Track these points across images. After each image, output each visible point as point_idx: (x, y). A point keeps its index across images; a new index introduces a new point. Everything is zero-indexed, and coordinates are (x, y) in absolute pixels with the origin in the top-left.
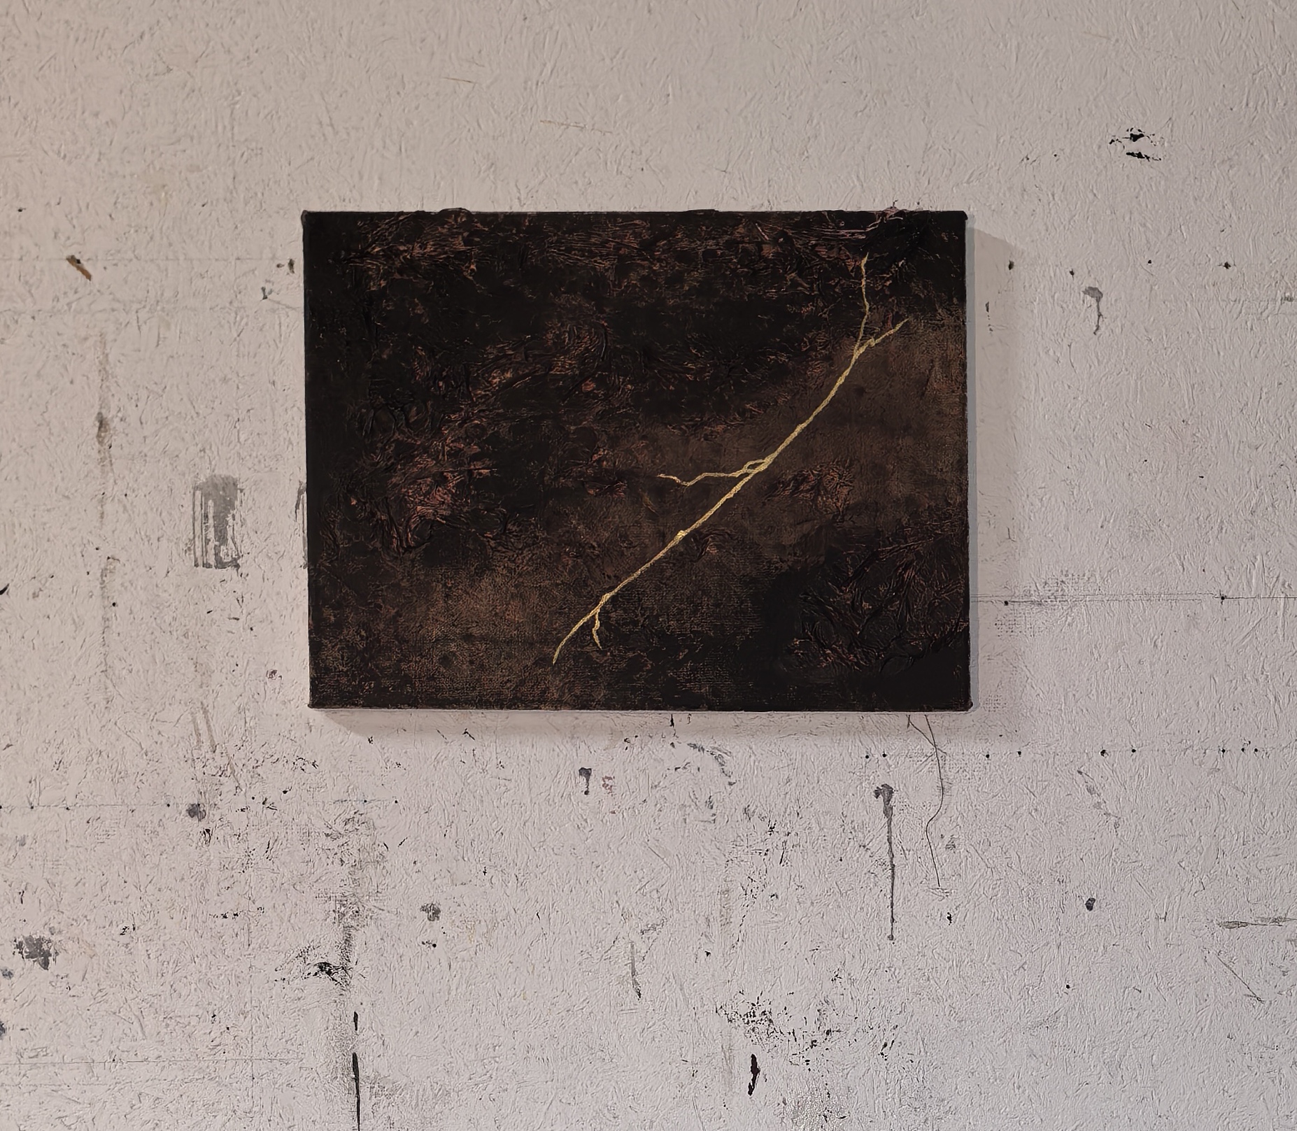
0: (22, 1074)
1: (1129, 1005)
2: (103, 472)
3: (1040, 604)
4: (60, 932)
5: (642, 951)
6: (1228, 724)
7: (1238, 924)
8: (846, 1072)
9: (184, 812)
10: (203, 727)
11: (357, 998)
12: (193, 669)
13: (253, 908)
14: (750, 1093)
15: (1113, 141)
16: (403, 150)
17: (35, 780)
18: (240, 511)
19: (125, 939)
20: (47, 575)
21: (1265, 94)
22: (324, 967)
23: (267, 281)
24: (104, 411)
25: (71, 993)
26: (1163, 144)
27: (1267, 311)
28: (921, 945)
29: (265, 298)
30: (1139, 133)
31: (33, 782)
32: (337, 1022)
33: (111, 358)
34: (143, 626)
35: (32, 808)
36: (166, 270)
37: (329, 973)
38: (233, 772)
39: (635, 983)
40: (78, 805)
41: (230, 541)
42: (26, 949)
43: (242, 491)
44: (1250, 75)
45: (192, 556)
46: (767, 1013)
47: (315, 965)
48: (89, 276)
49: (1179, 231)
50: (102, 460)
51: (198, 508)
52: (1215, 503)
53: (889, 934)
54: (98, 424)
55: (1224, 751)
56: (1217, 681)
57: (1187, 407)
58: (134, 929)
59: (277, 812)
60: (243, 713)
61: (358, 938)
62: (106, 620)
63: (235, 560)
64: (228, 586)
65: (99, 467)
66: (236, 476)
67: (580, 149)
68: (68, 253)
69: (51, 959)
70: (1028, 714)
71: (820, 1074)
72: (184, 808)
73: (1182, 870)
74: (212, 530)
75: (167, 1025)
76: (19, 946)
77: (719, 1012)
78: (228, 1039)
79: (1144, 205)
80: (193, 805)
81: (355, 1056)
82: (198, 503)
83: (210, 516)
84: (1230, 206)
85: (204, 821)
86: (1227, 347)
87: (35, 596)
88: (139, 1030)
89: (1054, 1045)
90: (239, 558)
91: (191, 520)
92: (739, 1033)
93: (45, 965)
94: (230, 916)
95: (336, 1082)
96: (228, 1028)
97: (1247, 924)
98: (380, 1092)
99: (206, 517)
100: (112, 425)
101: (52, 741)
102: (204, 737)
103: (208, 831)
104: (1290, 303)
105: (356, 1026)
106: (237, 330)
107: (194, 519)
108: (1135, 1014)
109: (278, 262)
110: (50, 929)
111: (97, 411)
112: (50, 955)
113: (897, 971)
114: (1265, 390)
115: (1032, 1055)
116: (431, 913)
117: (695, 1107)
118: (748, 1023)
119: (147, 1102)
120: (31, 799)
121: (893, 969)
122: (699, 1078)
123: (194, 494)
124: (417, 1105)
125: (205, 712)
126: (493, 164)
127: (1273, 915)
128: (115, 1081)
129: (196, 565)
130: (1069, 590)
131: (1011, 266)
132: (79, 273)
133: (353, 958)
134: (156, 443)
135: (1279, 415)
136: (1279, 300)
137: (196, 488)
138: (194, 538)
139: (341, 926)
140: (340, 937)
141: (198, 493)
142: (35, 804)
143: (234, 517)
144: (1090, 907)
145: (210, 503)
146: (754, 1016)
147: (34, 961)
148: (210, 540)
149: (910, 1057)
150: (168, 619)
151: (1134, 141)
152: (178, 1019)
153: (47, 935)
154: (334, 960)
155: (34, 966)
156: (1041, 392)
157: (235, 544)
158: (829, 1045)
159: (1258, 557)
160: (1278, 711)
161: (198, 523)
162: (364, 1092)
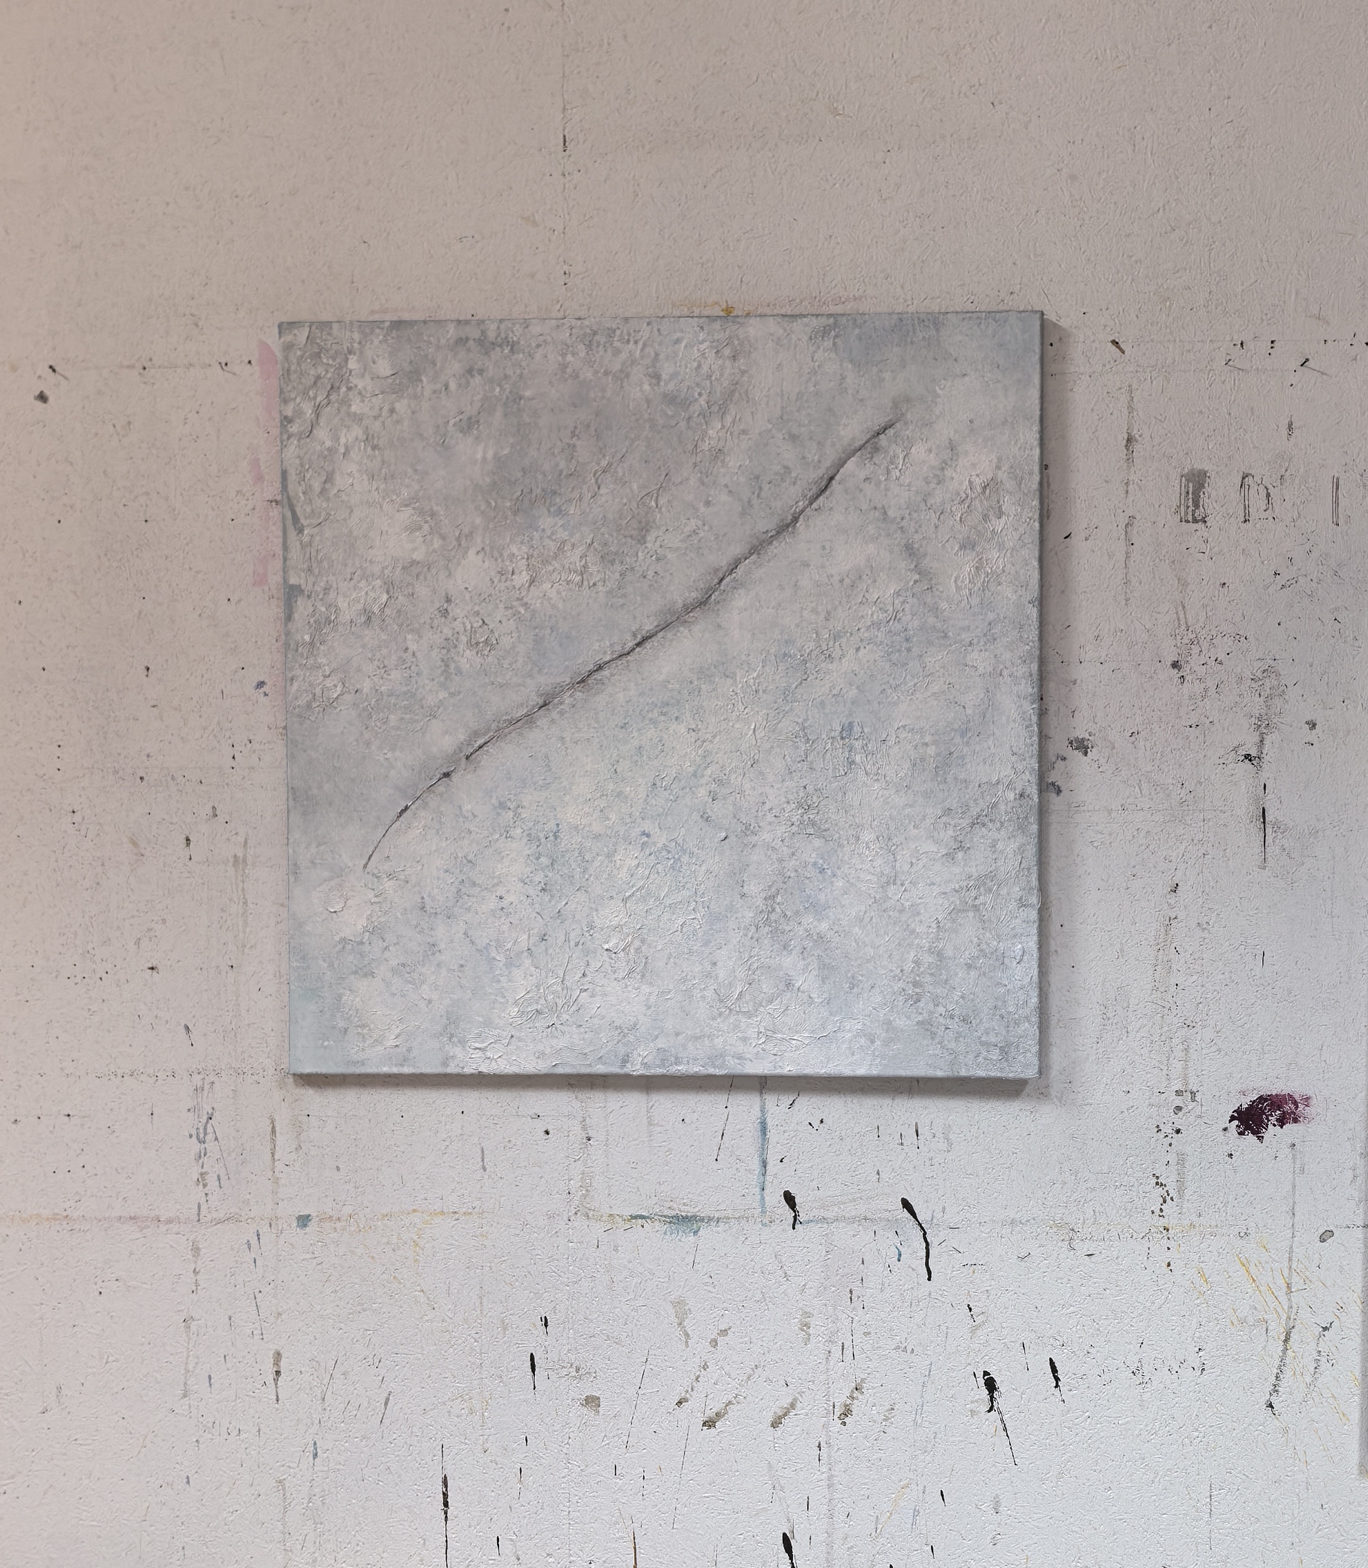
0: (1070, 817)
2: (1127, 466)
4: (1095, 735)
10: (1182, 616)
11: (1266, 774)
12: (1176, 582)
13: (1207, 722)
17: (1083, 646)
18: (1207, 489)
19: (1133, 739)
20: (1093, 526)
22: (1248, 757)
23: (1228, 354)
24: (1129, 430)
25: (1100, 770)
29: (1226, 364)
31: (1081, 647)
32: (1253, 789)
33: (1134, 400)
34: (1148, 557)
35: (1080, 662)
36: (1168, 348)
37: (1250, 760)
38: (1198, 642)
40: (1107, 661)
41: (1200, 507)
42: (1074, 744)
43: (1208, 477)
45: (1178, 516)
47: (1242, 755)
48: (1123, 352)
50: (1127, 459)
51: (1182, 488)
54: (1125, 438)
58: (1137, 733)
59: (1224, 666)
60: (1204, 608)
61: (1268, 740)
62: (1127, 553)
63: (1203, 518)
64: (1198, 533)
65: (1125, 463)
66: (1206, 469)
68: (1109, 334)
69: (1088, 750)
72: (1169, 664)
74: (1191, 500)
75: (1155, 789)
76: (1071, 743)
78: (1190, 797)
80: (1173, 662)
81: (1263, 809)
82: (1182, 485)
83: (1191, 493)
85: (1180, 671)
87: (1087, 539)
88: (1138, 792)
90: (1205, 517)
94: (1193, 726)
95: (1251, 823)
96: (1190, 792)
98: (1277, 830)
99: (1188, 493)
100: (1133, 438)
101: (1093, 623)
102: (1182, 622)
103: (1182, 677)
105: (1264, 791)
106: (1209, 383)
107: (1180, 494)
109: (1234, 344)
110: (1088, 733)
111: (1126, 430)
112: (1088, 748)
116: (1310, 726)
119: (1142, 834)
120: (1080, 657)
123: (1180, 480)
124: (1298, 838)
125: (1183, 607)
128: (1123, 821)
129: (1180, 521)
132: (1118, 350)
133: (1265, 752)
134: (1159, 449)
137: (1181, 476)
138: (1180, 505)
139: (1258, 732)
140: (1257, 739)
141: (1182, 479)
142: (1082, 659)
143: (1203, 493)
145: (1190, 485)
147: (1079, 752)
148: (1188, 507)
150: (1163, 553)
152: (1161, 786)
153: (1087, 737)
154: (1254, 753)
155: (1078, 754)
157: (1203, 509)
161: (1182, 497)
162: (1269, 830)
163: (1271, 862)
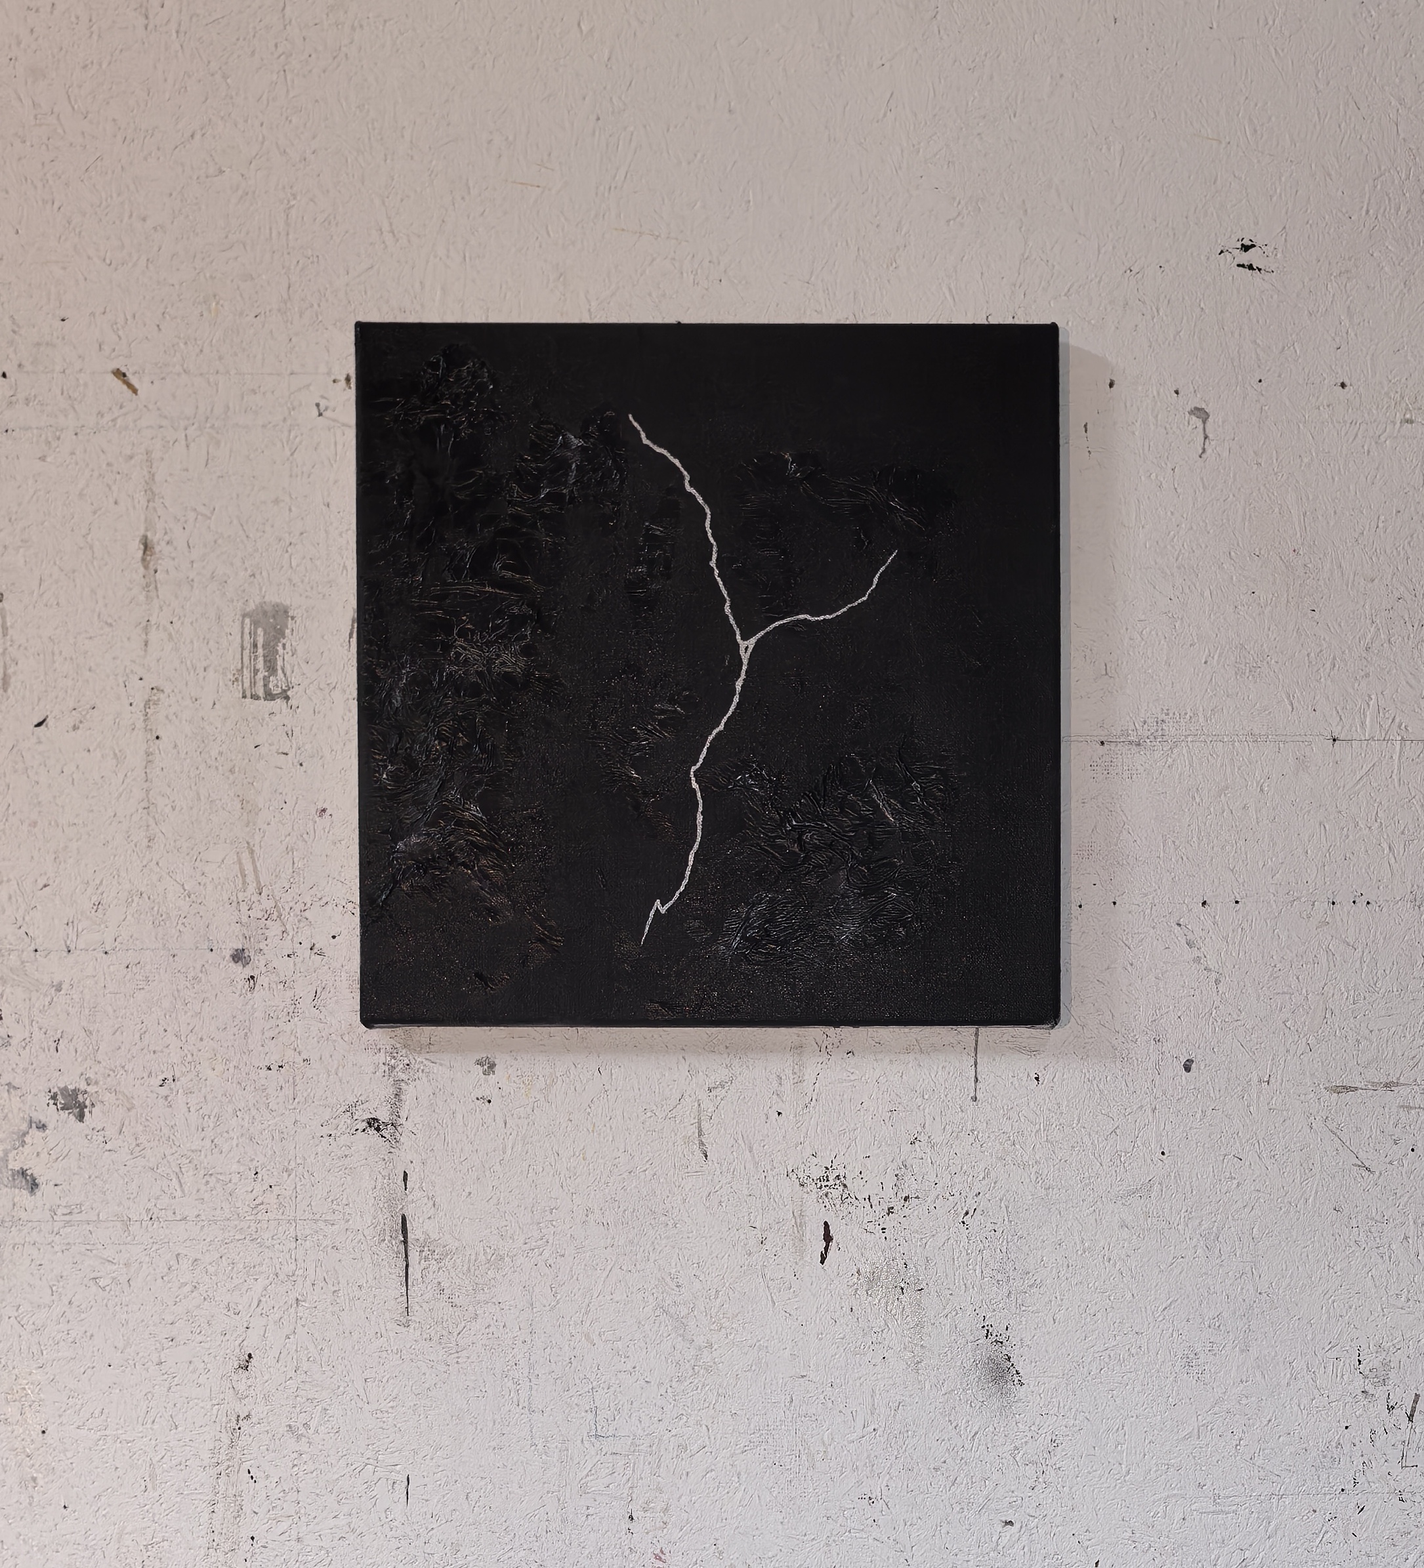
0: (55, 1233)
1: (1228, 1174)
2: (147, 597)
3: (1139, 745)
4: (96, 1083)
5: (709, 1110)
6: (1339, 874)
7: (1348, 1089)
8: (924, 1242)
9: (228, 957)
10: (248, 868)
11: (408, 1154)
12: (239, 806)
13: (299, 1060)
14: (822, 1262)
15: (1222, 252)
16: (467, 259)
17: (73, 922)
18: (290, 639)
19: (163, 1091)
20: (88, 706)
21: (1387, 202)
22: (373, 1123)
23: (323, 397)
24: (149, 535)
25: (108, 1147)
26: (1276, 255)
27: (1385, 434)
28: (1006, 1107)
29: (320, 415)
30: (1250, 243)
31: (70, 924)
32: (385, 1181)
33: (157, 478)
34: (188, 760)
35: (69, 951)
36: (217, 385)
37: (378, 1129)
38: (280, 916)
39: (702, 1143)
40: (117, 949)
41: (280, 672)
42: (60, 1100)
43: (293, 618)
44: (1371, 181)
45: (240, 687)
46: (841, 1177)
47: (364, 1121)
48: (135, 391)
49: (1292, 348)
50: (148, 585)
51: (247, 637)
52: (1327, 639)
53: (972, 1094)
54: (142, 547)
55: (1333, 903)
56: (1327, 828)
57: (1299, 535)
58: (174, 1080)
59: (326, 958)
60: (291, 853)
61: (409, 1093)
62: (148, 754)
63: (285, 691)
64: (276, 718)
65: (144, 593)
66: (288, 603)
67: (653, 260)
68: (114, 365)
69: (86, 1110)
70: (1125, 862)
71: (897, 1243)
72: (228, 954)
73: (1287, 1031)
74: (261, 659)
75: (207, 1182)
76: (54, 1097)
77: (790, 1175)
78: (271, 1198)
79: (1255, 320)
80: (237, 950)
81: (404, 1219)
82: (247, 631)
83: (260, 645)
84: (1346, 322)
85: (249, 967)
86: (1343, 472)
87: (75, 728)
88: (177, 1187)
89: (1147, 1215)
90: (289, 689)
91: (240, 649)
92: (811, 1196)
93: (81, 1117)
94: (274, 1067)
95: (383, 1245)
96: (271, 1187)
97: (1356, 1089)
98: (430, 1257)
99: (255, 646)
100: (157, 549)
101: (91, 882)
102: (250, 878)
103: (252, 977)
104: (1409, 426)
105: (406, 1185)
106: (290, 449)
107: (243, 648)
108: (1235, 1182)
109: (333, 378)
110: (86, 1080)
111: (142, 532)
112: (86, 1107)
113: (981, 1135)
114: (1382, 518)
115: (1124, 1225)
116: (486, 1067)
117: (764, 1276)
118: (821, 1188)
119: (185, 1264)
120: (68, 943)
121: (976, 1133)
122: (768, 1245)
123: (243, 623)
124: (469, 1270)
125: (252, 852)
126: (561, 275)
127: (1384, 1080)
128: (152, 1241)
129: (244, 697)
130: (1170, 728)
131: (1111, 385)
132: (125, 387)
133: (403, 1114)
134: (204, 567)
135: (1398, 544)
136: (1398, 422)
137: (244, 616)
138: (242, 668)
139: (391, 1079)
140: (391, 1091)
141: (247, 621)
142: (72, 947)
143: (284, 645)
144: (1187, 1068)
145: (260, 631)
146: (828, 1180)
147: (70, 1113)
148: (258, 670)
149: (992, 1227)
150: (214, 753)
151: (1245, 251)
152: (219, 1176)
153: (83, 1086)
154: (383, 1116)
155: (69, 1118)
156: (1143, 519)
157: (285, 675)
158: (907, 1212)
159: (1373, 697)
160: (1392, 861)
161: (246, 653)
162: (414, 1256)
163: (417, 1313)
